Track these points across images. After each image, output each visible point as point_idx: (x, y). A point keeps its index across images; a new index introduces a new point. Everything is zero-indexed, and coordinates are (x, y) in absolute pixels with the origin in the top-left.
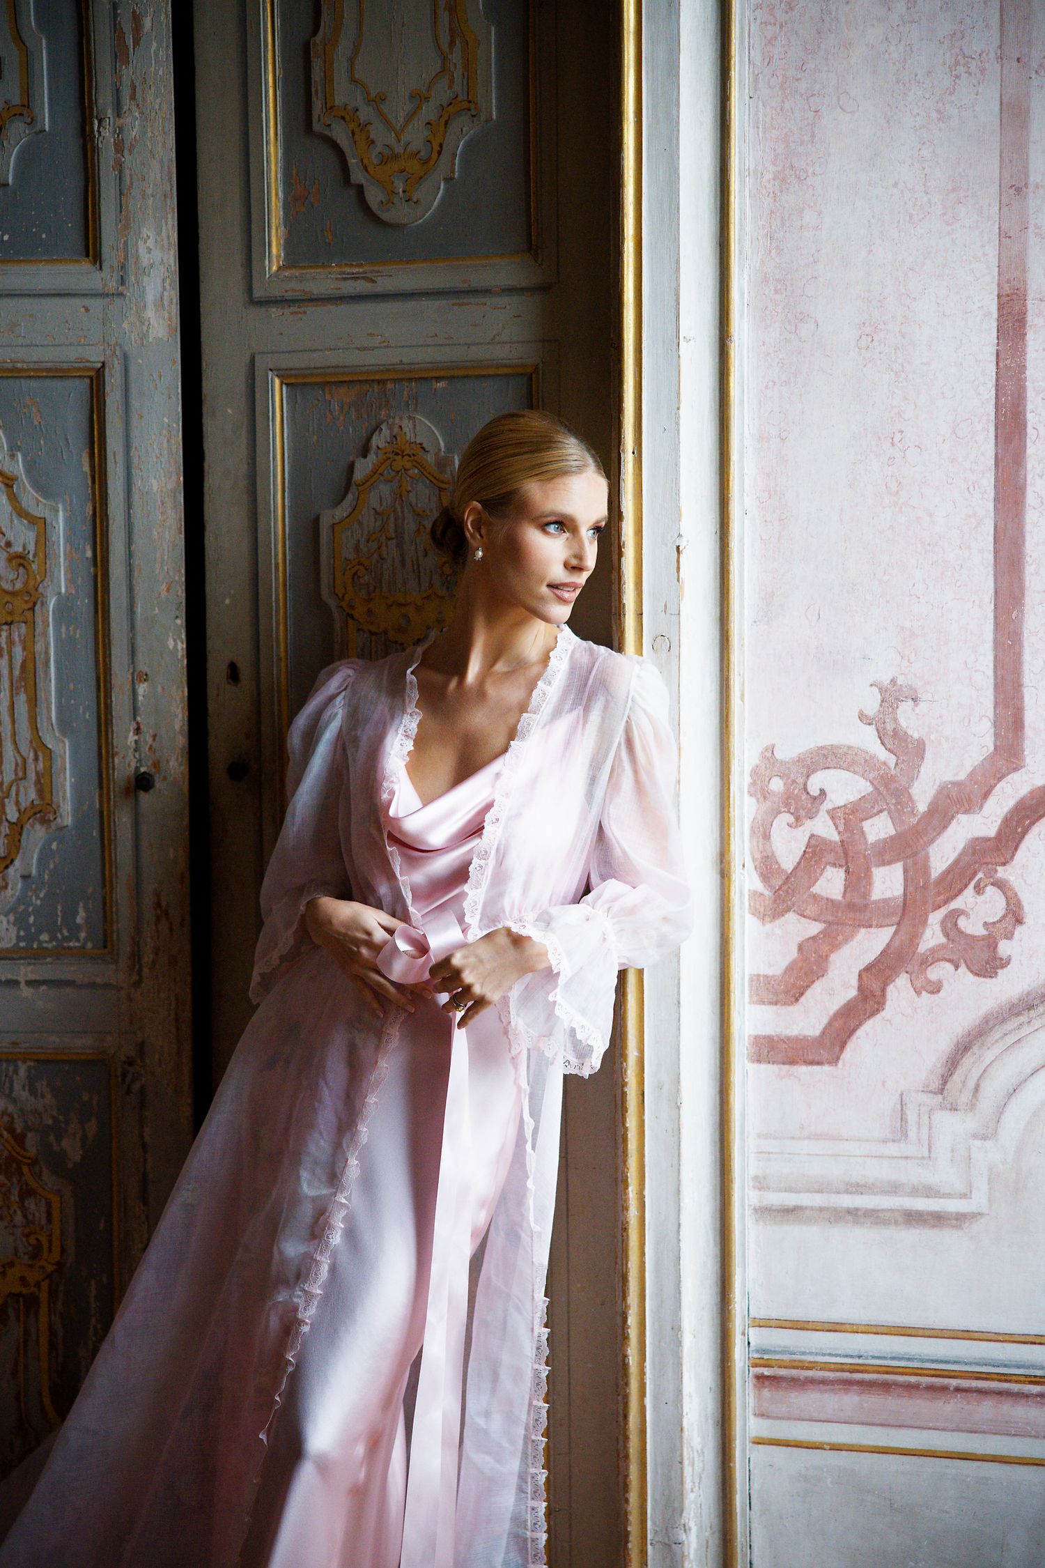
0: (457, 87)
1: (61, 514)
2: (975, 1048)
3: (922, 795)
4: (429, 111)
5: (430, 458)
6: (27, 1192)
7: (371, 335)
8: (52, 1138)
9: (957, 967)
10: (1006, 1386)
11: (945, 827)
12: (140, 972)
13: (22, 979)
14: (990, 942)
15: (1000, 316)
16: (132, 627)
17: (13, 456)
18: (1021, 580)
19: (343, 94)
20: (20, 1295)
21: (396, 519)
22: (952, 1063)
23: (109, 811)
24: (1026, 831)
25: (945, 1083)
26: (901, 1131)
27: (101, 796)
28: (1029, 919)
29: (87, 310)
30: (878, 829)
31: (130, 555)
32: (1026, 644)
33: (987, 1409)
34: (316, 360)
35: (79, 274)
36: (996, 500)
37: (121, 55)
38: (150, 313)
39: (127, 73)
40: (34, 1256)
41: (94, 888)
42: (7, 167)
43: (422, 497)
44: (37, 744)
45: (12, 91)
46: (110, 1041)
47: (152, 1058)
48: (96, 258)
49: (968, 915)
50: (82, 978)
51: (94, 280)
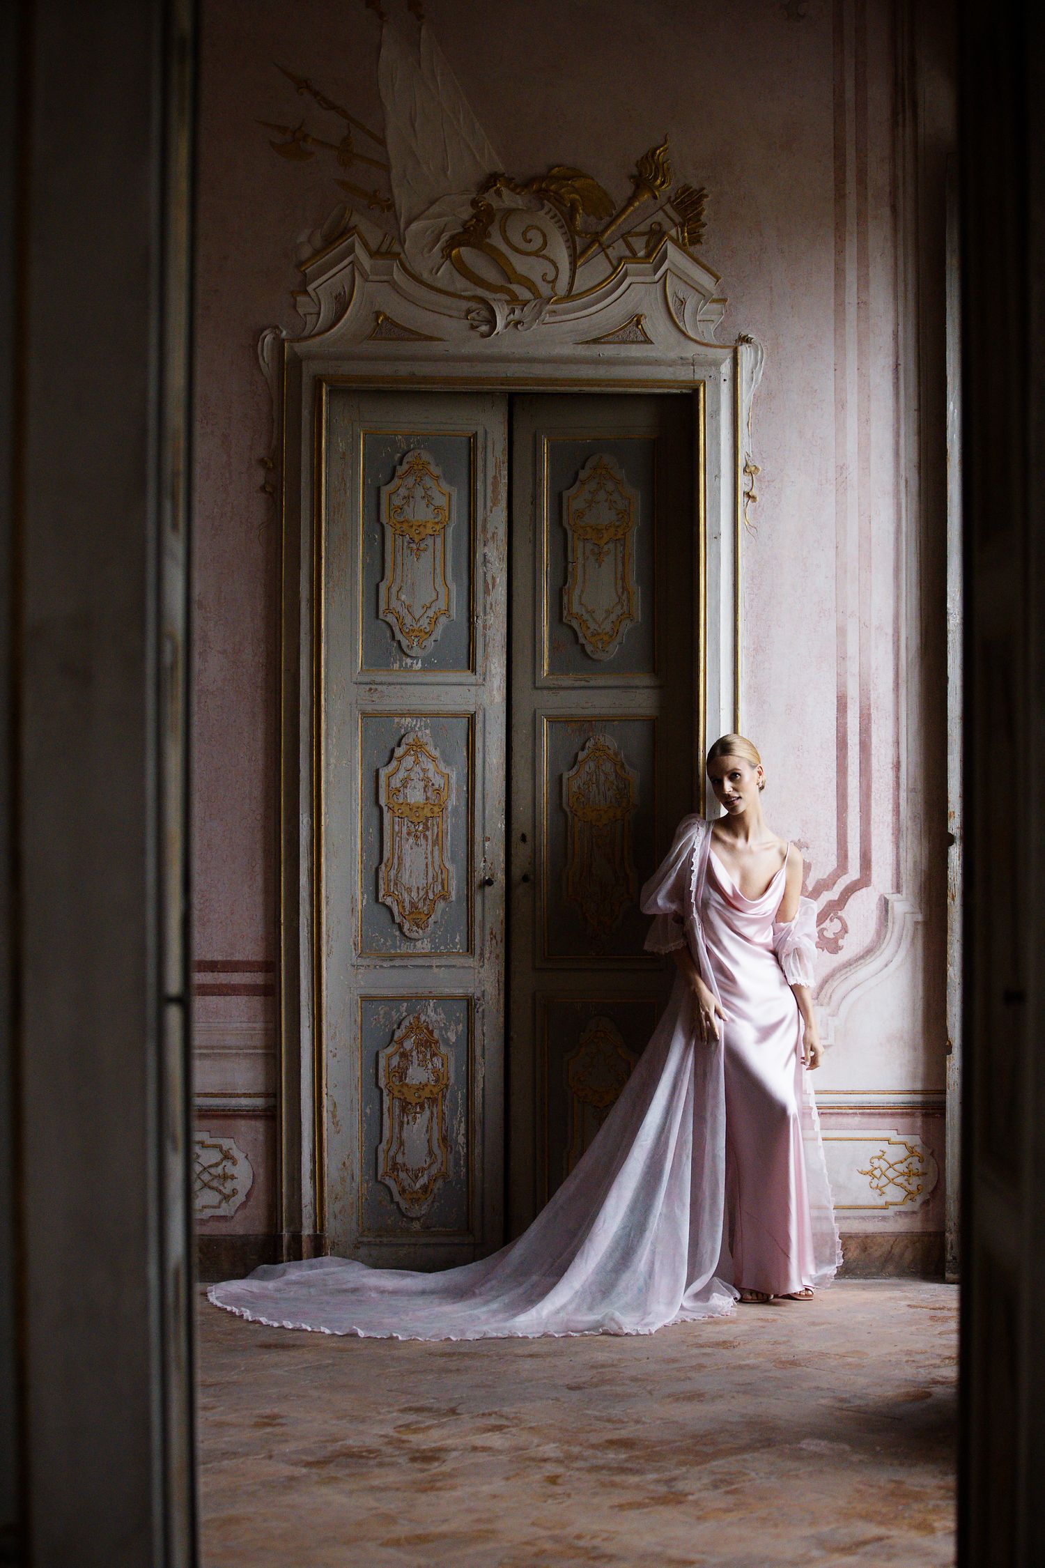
0: (625, 608)
1: (455, 773)
2: (830, 982)
4: (613, 617)
5: (611, 752)
6: (434, 1055)
7: (587, 703)
8: (444, 1032)
10: (841, 1111)
11: (819, 897)
12: (483, 962)
13: (434, 965)
14: (836, 940)
15: (838, 704)
16: (484, 818)
17: (435, 749)
18: (847, 802)
19: (576, 608)
20: (430, 1098)
21: (596, 775)
22: (821, 988)
23: (472, 895)
24: (849, 897)
27: (468, 889)
28: (850, 931)
29: (469, 691)
31: (484, 789)
32: (848, 826)
33: (834, 1120)
34: (562, 712)
35: (467, 677)
36: (837, 772)
37: (487, 592)
38: (494, 692)
39: (489, 599)
40: (437, 1081)
41: (463, 928)
42: (438, 633)
43: (608, 767)
44: (442, 866)
45: (442, 604)
46: (471, 990)
47: (488, 997)
48: (474, 670)
49: (827, 931)
50: (458, 964)
51: (472, 678)
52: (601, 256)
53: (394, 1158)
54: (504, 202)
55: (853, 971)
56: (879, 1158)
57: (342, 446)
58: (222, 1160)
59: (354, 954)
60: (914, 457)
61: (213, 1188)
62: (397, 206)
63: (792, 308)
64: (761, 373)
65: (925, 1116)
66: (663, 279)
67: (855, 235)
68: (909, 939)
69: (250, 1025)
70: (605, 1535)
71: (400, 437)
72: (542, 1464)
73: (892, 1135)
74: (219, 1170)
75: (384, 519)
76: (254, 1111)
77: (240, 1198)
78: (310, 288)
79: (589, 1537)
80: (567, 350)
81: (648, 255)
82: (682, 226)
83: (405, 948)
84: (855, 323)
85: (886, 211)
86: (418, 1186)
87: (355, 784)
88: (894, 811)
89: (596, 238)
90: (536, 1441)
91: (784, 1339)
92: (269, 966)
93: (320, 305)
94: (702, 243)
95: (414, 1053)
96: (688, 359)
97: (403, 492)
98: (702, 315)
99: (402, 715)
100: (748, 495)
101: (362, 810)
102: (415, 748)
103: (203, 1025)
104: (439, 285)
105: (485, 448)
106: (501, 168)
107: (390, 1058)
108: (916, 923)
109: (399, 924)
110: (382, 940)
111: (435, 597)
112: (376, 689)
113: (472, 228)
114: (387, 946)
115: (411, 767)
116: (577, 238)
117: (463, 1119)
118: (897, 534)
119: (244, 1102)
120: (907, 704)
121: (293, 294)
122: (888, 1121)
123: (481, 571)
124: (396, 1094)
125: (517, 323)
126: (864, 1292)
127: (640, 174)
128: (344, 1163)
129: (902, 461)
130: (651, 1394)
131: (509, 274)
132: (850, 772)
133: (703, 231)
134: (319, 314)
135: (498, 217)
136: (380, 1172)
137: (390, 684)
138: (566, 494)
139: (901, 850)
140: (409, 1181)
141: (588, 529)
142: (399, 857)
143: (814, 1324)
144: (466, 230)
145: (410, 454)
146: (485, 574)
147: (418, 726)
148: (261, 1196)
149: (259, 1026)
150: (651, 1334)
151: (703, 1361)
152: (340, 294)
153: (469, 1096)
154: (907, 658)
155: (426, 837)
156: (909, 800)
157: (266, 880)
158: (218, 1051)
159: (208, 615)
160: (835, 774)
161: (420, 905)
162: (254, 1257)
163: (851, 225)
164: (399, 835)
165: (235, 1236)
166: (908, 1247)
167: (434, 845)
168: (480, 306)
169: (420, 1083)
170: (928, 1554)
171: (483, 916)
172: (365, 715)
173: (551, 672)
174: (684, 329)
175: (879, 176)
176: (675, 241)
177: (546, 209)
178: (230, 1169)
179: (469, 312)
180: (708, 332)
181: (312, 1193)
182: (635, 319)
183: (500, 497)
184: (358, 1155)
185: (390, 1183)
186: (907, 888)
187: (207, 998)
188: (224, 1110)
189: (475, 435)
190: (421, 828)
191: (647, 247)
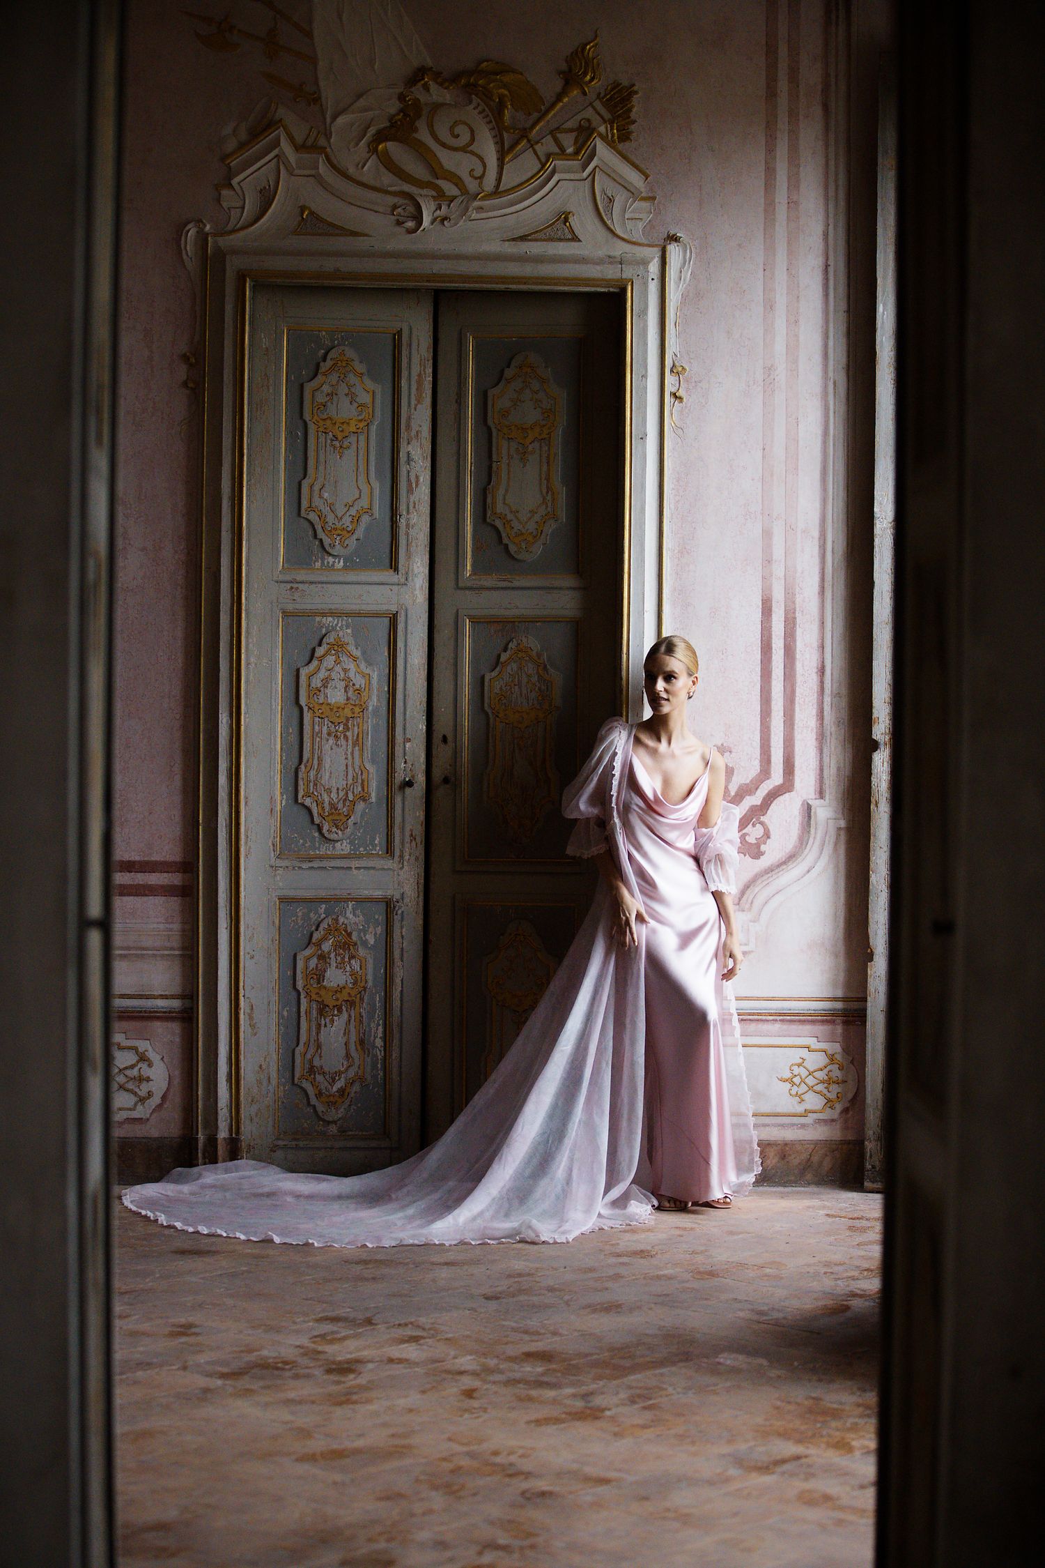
0: (549, 509)
1: (375, 673)
2: (751, 887)
4: (537, 518)
5: (534, 653)
6: (352, 957)
7: (510, 603)
8: (362, 935)
9: (745, 855)
10: (760, 1017)
11: (741, 801)
12: (403, 864)
13: (353, 867)
14: (757, 846)
15: (762, 607)
16: (405, 720)
17: (357, 648)
18: (770, 706)
19: (500, 508)
20: (348, 1001)
21: (518, 677)
23: (391, 796)
24: (772, 802)
25: (740, 901)
27: (388, 790)
28: (772, 836)
29: (391, 590)
31: (405, 689)
32: (772, 731)
33: (754, 1026)
34: (487, 612)
35: (389, 576)
36: (761, 676)
37: (410, 491)
38: (417, 592)
39: (412, 498)
40: (355, 983)
41: (383, 829)
42: (360, 533)
43: (530, 668)
44: (362, 767)
45: (364, 503)
46: (389, 893)
47: (407, 900)
48: (396, 570)
49: (749, 835)
50: (378, 866)
51: (394, 578)
52: (530, 153)
53: (311, 1061)
54: (431, 95)
55: (775, 877)
56: (799, 1065)
57: (265, 343)
58: (138, 1062)
59: (273, 855)
60: (844, 360)
61: (127, 1090)
62: (323, 99)
63: (721, 207)
64: (690, 273)
65: (845, 1023)
66: (592, 175)
67: (786, 132)
68: (831, 846)
69: (167, 926)
70: (521, 1452)
71: (324, 333)
72: (458, 1377)
73: (812, 1042)
74: (135, 1072)
75: (307, 416)
76: (170, 1012)
77: (156, 1100)
78: (235, 181)
79: (505, 1453)
80: (494, 247)
81: (577, 153)
82: (612, 123)
83: (324, 850)
84: (785, 222)
85: (818, 111)
86: (335, 1089)
87: (275, 684)
88: (817, 716)
89: (524, 134)
90: (452, 1353)
91: (703, 1248)
92: (187, 867)
93: (244, 198)
94: (631, 140)
95: (332, 955)
96: (615, 257)
97: (326, 389)
98: (631, 212)
99: (324, 614)
100: (674, 395)
101: (282, 709)
102: (336, 648)
104: (365, 180)
105: (410, 345)
106: (428, 62)
107: (308, 959)
108: (839, 829)
109: (318, 825)
110: (301, 841)
111: (357, 496)
112: (297, 588)
113: (399, 123)
114: (305, 847)
115: (331, 667)
116: (505, 135)
117: (381, 1022)
118: (825, 437)
119: (161, 1003)
120: (833, 608)
121: (218, 188)
122: (808, 1028)
123: (404, 469)
124: (314, 996)
125: (444, 219)
126: (782, 1201)
127: (570, 70)
128: (261, 1065)
129: (831, 362)
130: (569, 1305)
131: (436, 170)
132: (773, 677)
133: (632, 127)
134: (243, 208)
135: (425, 112)
136: (297, 1075)
137: (311, 583)
138: (491, 393)
139: (824, 756)
140: (326, 1084)
141: (513, 427)
142: (318, 757)
143: (731, 1233)
144: (393, 124)
145: (333, 351)
146: (409, 472)
147: (340, 625)
148: (176, 1098)
149: (176, 926)
150: (568, 1242)
151: (622, 1271)
152: (265, 188)
153: (387, 998)
154: (833, 563)
155: (346, 738)
156: (834, 705)
157: (184, 779)
158: (134, 952)
159: (129, 511)
160: (759, 678)
161: (340, 805)
162: (169, 1160)
163: (783, 124)
164: (319, 735)
165: (150, 1138)
166: (826, 1155)
167: (354, 745)
168: (406, 201)
169: (338, 986)
170: (846, 1474)
171: (403, 821)
172: (286, 614)
173: (474, 572)
174: (612, 227)
175: (811, 75)
176: (604, 138)
177: (474, 104)
178: (145, 1071)
179: (395, 207)
180: (637, 231)
181: (228, 1096)
182: (563, 216)
183: (424, 395)
184: (275, 1057)
185: (306, 1085)
186: (830, 793)
188: (140, 1011)
189: (400, 333)
190: (341, 729)
191: (575, 143)
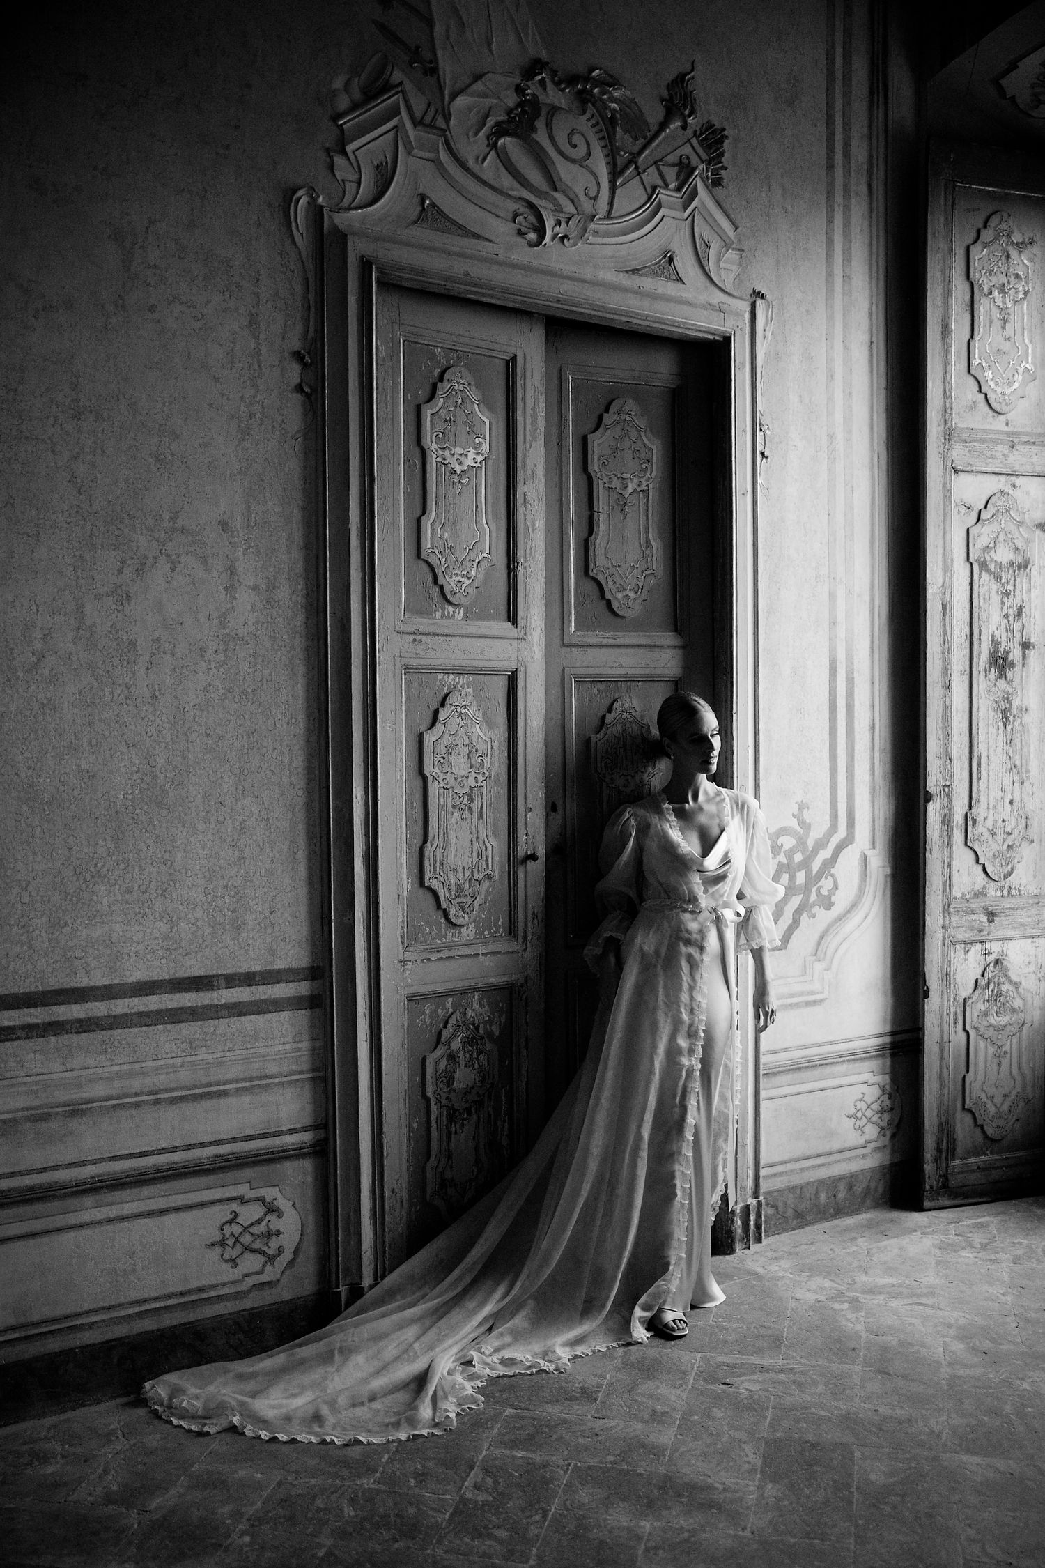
0: (648, 563)
1: (496, 737)
2: (825, 937)
3: (810, 844)
4: (638, 572)
5: (638, 714)
6: (480, 1052)
7: (615, 661)
8: (489, 1026)
9: (820, 908)
10: (833, 1060)
11: (817, 855)
12: (527, 944)
13: (480, 952)
14: (829, 897)
15: (830, 668)
16: (525, 788)
17: (477, 710)
18: (837, 763)
19: (602, 561)
20: (476, 1101)
21: (623, 739)
22: (819, 944)
23: (513, 872)
24: (839, 855)
25: (817, 950)
26: (804, 973)
27: (509, 865)
28: (840, 887)
29: (512, 645)
30: (798, 857)
31: (525, 754)
32: (838, 787)
33: (828, 1070)
34: (591, 671)
35: (507, 629)
36: (830, 734)
37: (526, 534)
38: (535, 648)
39: (529, 544)
40: (482, 1082)
41: (506, 908)
42: (479, 580)
43: (635, 729)
44: (486, 841)
45: (483, 547)
46: (514, 978)
47: (531, 983)
48: (515, 623)
49: (823, 887)
50: (501, 949)
51: (513, 632)
52: (636, 181)
53: (442, 1174)
54: (547, 95)
56: (861, 1100)
58: (265, 1215)
59: (401, 948)
60: (884, 435)
61: (253, 1252)
62: (441, 72)
63: (794, 271)
64: (772, 331)
65: (893, 1055)
66: (692, 217)
67: (842, 206)
68: (881, 893)
69: (294, 1045)
71: (439, 350)
73: (870, 1077)
74: (263, 1228)
75: (425, 443)
76: (301, 1148)
77: (287, 1256)
78: (350, 148)
80: (609, 276)
81: (679, 189)
82: (707, 164)
83: (451, 937)
84: (840, 295)
85: (865, 190)
86: (466, 1200)
87: (400, 751)
88: (870, 770)
89: (632, 160)
92: (317, 972)
93: (360, 172)
94: (722, 187)
95: (461, 1054)
96: (714, 306)
97: (444, 413)
98: (724, 261)
99: (445, 671)
100: (763, 454)
101: (407, 780)
102: (458, 709)
103: (239, 1052)
104: (485, 178)
105: (524, 375)
106: (544, 56)
107: (437, 1062)
108: (886, 876)
109: (445, 910)
110: (428, 929)
111: (476, 539)
112: (421, 641)
113: (517, 118)
114: (433, 936)
115: (455, 731)
117: (507, 1118)
119: (290, 1139)
120: (878, 669)
121: (330, 153)
122: (866, 1064)
123: (521, 512)
124: (444, 1102)
125: (564, 237)
127: (671, 99)
128: (393, 1190)
129: (876, 435)
131: (554, 180)
132: (839, 734)
133: (724, 173)
134: (359, 183)
135: (544, 111)
136: (429, 1191)
137: (434, 635)
138: (590, 439)
139: (876, 807)
140: (457, 1197)
141: (613, 477)
142: (444, 834)
144: (510, 120)
145: (450, 371)
146: (525, 515)
147: (461, 684)
148: (310, 1250)
149: (305, 1045)
152: (383, 164)
153: (513, 1092)
154: (879, 626)
155: (470, 809)
156: (881, 760)
157: (310, 868)
160: (828, 736)
161: (466, 886)
162: (304, 1323)
163: (839, 197)
164: (445, 808)
165: (282, 1303)
166: (880, 1179)
167: (478, 819)
168: (527, 210)
169: (467, 1085)
171: (526, 895)
172: (409, 670)
173: (577, 629)
174: (710, 275)
176: (702, 179)
177: (588, 115)
178: (274, 1223)
179: (516, 214)
180: (730, 281)
181: (372, 1237)
182: (668, 255)
183: (538, 431)
184: (407, 1177)
185: (438, 1202)
186: (880, 843)
187: (244, 1019)
188: (266, 1154)
189: (514, 358)
190: (465, 801)
191: (677, 180)
